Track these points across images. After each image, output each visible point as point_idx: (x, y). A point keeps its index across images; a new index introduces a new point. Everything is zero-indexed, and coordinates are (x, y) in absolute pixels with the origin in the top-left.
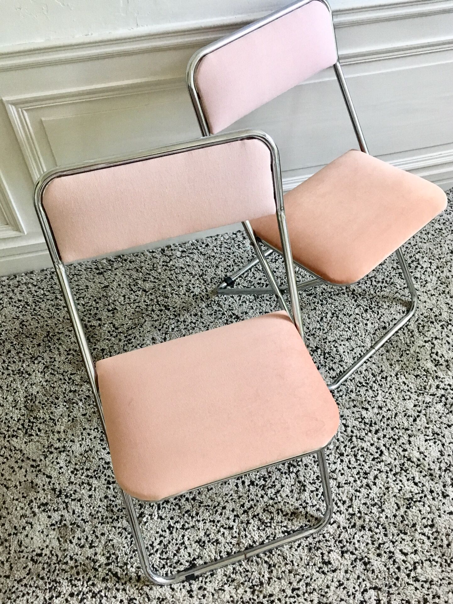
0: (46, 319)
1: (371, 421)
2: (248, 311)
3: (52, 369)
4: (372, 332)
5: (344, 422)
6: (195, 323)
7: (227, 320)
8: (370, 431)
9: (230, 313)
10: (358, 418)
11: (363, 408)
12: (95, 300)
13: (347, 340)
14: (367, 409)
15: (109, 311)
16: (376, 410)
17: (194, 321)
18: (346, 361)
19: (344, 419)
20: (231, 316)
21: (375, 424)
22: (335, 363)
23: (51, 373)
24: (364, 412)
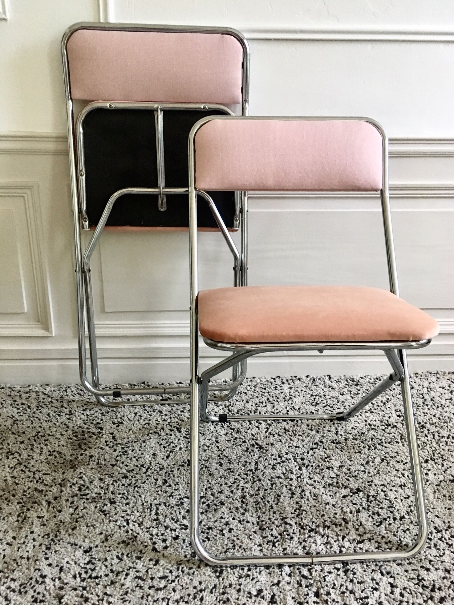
0: (42, 421)
1: (434, 585)
2: (275, 443)
3: (25, 466)
4: (436, 483)
5: (391, 580)
6: (208, 447)
7: (248, 449)
8: (432, 598)
9: (253, 442)
10: (413, 579)
11: (422, 567)
12: (102, 414)
13: (401, 486)
14: (428, 570)
15: (114, 423)
16: (441, 573)
17: (208, 444)
18: (397, 507)
19: (391, 577)
20: (253, 445)
21: (440, 589)
22: (382, 508)
23: (22, 470)
24: (423, 573)
